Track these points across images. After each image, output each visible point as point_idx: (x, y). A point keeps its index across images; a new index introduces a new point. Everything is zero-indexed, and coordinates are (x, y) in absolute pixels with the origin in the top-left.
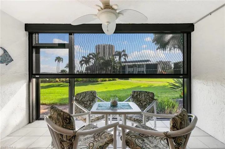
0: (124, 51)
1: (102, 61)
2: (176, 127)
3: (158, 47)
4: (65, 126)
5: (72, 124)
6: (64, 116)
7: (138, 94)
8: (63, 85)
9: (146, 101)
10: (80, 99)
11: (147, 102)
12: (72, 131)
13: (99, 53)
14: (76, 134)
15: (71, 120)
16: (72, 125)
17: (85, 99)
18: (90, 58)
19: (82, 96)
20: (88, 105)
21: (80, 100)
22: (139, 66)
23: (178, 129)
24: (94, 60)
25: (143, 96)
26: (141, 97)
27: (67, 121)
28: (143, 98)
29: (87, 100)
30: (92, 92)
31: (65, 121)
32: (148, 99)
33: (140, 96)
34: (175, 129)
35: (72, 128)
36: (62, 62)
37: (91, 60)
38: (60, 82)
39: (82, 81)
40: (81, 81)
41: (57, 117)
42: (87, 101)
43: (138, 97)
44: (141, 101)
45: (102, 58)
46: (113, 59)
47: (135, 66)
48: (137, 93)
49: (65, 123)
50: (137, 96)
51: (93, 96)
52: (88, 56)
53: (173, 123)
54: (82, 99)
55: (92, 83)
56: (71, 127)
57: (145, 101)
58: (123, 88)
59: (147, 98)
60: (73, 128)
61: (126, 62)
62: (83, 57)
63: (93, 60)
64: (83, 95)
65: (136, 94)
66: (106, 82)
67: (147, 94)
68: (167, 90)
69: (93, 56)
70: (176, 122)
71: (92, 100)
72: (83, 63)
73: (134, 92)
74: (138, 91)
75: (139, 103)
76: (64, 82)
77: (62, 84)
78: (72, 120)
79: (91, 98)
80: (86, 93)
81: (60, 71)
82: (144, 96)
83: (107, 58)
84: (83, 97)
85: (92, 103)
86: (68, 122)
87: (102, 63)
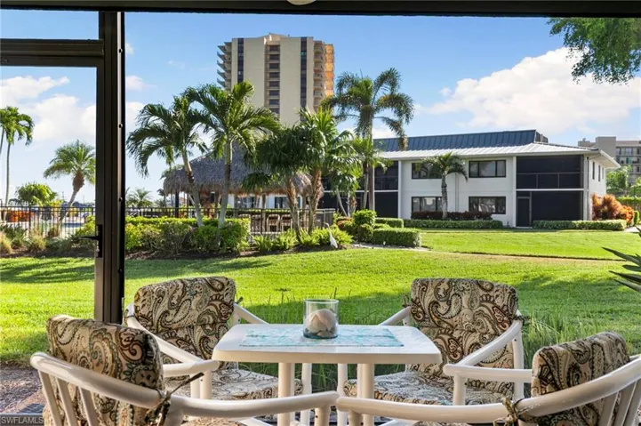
0: (389, 78)
1: (257, 135)
2: (553, 379)
3: (586, 57)
4: (124, 373)
5: (155, 365)
6: (122, 336)
7: (441, 293)
8: (34, 271)
9: (478, 328)
10: (159, 312)
11: (482, 334)
12: (154, 392)
13: (243, 90)
14: (169, 402)
15: (151, 350)
16: (153, 370)
17: (178, 318)
18: (194, 118)
19: (166, 301)
20: (197, 344)
21: (156, 317)
22: (478, 168)
23: (558, 389)
24: (212, 132)
25: (465, 304)
26: (454, 311)
27: (134, 354)
28: (466, 316)
29: (189, 321)
30: (217, 285)
31: (127, 353)
32: (485, 316)
33: (449, 304)
34: (548, 388)
35: (155, 381)
36: (29, 138)
37: (198, 128)
38: (20, 255)
39: (143, 248)
40: (138, 248)
41: (91, 344)
42: (191, 327)
43: (442, 310)
44: (453, 328)
45: (262, 121)
46: (326, 127)
47: (453, 165)
48: (437, 290)
49: (124, 361)
50: (435, 304)
51: (217, 303)
52: (178, 105)
53: (542, 367)
54: (166, 313)
55: (199, 262)
56: (148, 378)
57: (474, 331)
58: (379, 290)
59: (481, 313)
60: (158, 384)
61: (399, 144)
62: (152, 110)
63: (206, 130)
64: (172, 297)
65: (429, 298)
66: (281, 257)
67: (482, 292)
68: (624, 301)
69: (207, 103)
70: (553, 362)
71: (215, 323)
72: (151, 149)
73: (423, 285)
74: (442, 281)
75: (446, 337)
76: (38, 256)
77: (29, 268)
78: (154, 349)
79: (208, 312)
80: (185, 285)
81: (14, 195)
82: (471, 302)
83: (288, 119)
84: (171, 305)
85: (213, 338)
86: (138, 356)
87: (263, 146)
